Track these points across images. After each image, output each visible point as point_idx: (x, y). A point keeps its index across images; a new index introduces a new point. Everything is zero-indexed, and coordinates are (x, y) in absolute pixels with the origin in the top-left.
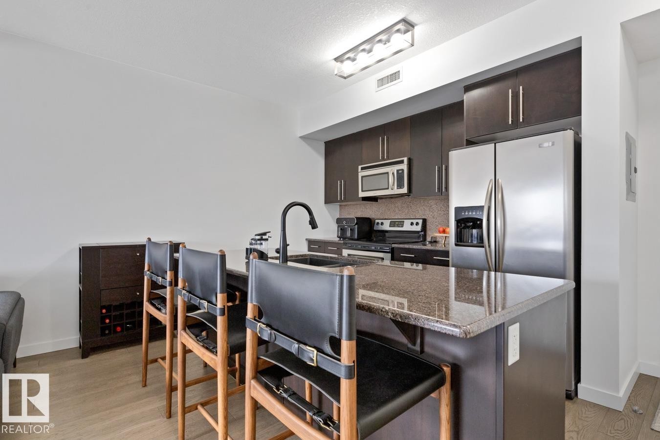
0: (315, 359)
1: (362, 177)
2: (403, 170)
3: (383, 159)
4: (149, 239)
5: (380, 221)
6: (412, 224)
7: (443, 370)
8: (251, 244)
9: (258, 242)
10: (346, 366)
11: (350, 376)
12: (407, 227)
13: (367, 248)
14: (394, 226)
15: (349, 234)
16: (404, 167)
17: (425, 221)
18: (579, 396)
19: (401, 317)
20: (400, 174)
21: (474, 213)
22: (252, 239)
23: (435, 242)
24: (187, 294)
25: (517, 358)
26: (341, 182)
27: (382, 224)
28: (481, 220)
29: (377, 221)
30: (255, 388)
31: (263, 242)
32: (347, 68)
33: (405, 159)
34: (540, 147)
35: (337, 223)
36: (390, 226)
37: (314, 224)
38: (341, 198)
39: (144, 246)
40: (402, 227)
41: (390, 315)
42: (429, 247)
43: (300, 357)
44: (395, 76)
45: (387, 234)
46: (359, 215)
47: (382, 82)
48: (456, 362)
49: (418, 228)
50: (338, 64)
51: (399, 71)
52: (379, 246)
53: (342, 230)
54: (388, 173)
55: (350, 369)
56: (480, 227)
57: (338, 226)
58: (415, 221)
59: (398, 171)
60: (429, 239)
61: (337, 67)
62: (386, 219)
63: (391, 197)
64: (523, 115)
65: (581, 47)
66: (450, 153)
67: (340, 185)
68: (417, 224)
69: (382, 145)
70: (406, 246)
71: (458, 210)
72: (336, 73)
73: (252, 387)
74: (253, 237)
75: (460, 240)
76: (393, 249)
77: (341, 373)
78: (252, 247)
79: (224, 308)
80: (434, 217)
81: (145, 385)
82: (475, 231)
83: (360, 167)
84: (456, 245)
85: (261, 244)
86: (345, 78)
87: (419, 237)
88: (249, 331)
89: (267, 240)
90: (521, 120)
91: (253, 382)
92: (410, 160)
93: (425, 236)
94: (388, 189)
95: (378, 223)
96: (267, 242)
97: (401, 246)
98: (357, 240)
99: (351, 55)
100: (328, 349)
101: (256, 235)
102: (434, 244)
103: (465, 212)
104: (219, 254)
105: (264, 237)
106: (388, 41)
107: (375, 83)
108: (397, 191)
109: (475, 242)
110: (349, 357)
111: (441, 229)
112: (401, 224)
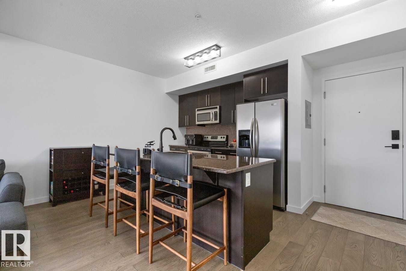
0: (178, 184)
1: (198, 114)
2: (217, 112)
3: (208, 106)
4: (94, 145)
5: (206, 136)
6: (221, 138)
7: (224, 190)
8: (145, 147)
9: (149, 146)
10: (189, 184)
11: (190, 187)
12: (219, 139)
13: (200, 150)
14: (213, 139)
15: (191, 143)
16: (218, 110)
17: (227, 136)
18: (287, 210)
19: (208, 169)
20: (216, 113)
21: (246, 133)
22: (146, 145)
23: (232, 146)
24: (120, 168)
25: (249, 185)
26: (187, 117)
27: (207, 137)
28: (249, 136)
29: (205, 136)
30: (154, 201)
31: (151, 146)
32: (190, 63)
33: (218, 107)
34: (272, 105)
35: (185, 137)
36: (211, 139)
37: (175, 138)
38: (187, 125)
39: (91, 148)
40: (217, 139)
41: (205, 169)
42: (229, 148)
43: (173, 184)
44: (213, 67)
45: (210, 143)
46: (196, 133)
47: (207, 69)
48: (229, 188)
49: (224, 140)
50: (186, 60)
51: (215, 65)
52: (205, 148)
53: (188, 141)
54: (210, 113)
55: (190, 185)
56: (249, 139)
57: (186, 139)
58: (223, 136)
59: (215, 112)
60: (229, 145)
61: (186, 62)
62: (209, 135)
63: (212, 124)
64: (267, 90)
65: (288, 64)
66: (237, 105)
67: (187, 118)
68: (224, 138)
69: (207, 99)
70: (218, 148)
71: (240, 131)
72: (185, 65)
73: (152, 201)
74: (147, 143)
75: (241, 145)
76: (212, 150)
77: (188, 187)
78: (146, 148)
79: (139, 172)
80: (231, 135)
81: (91, 216)
82: (247, 141)
83: (196, 109)
84: (239, 147)
85: (150, 147)
86: (189, 67)
87: (225, 144)
88: (151, 179)
89: (153, 145)
90: (266, 92)
91: (153, 199)
92: (220, 107)
93: (227, 144)
94: (210, 120)
95: (205, 137)
96: (153, 146)
97: (216, 148)
98: (195, 145)
99: (192, 57)
100: (183, 180)
101: (148, 143)
102: (232, 147)
103: (243, 133)
104: (137, 149)
105: (152, 143)
106: (209, 53)
107: (204, 70)
108: (214, 122)
109: (247, 146)
110: (190, 181)
111: (235, 140)
112: (216, 138)
